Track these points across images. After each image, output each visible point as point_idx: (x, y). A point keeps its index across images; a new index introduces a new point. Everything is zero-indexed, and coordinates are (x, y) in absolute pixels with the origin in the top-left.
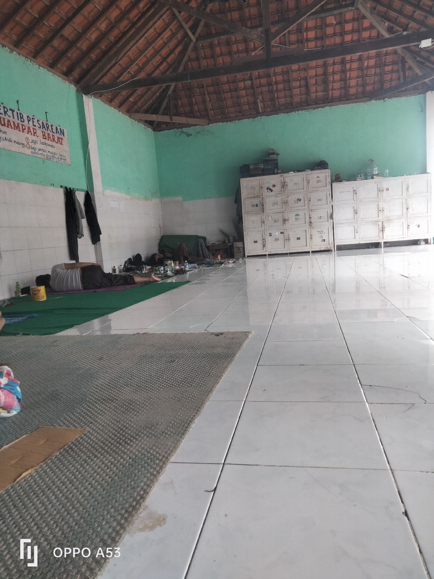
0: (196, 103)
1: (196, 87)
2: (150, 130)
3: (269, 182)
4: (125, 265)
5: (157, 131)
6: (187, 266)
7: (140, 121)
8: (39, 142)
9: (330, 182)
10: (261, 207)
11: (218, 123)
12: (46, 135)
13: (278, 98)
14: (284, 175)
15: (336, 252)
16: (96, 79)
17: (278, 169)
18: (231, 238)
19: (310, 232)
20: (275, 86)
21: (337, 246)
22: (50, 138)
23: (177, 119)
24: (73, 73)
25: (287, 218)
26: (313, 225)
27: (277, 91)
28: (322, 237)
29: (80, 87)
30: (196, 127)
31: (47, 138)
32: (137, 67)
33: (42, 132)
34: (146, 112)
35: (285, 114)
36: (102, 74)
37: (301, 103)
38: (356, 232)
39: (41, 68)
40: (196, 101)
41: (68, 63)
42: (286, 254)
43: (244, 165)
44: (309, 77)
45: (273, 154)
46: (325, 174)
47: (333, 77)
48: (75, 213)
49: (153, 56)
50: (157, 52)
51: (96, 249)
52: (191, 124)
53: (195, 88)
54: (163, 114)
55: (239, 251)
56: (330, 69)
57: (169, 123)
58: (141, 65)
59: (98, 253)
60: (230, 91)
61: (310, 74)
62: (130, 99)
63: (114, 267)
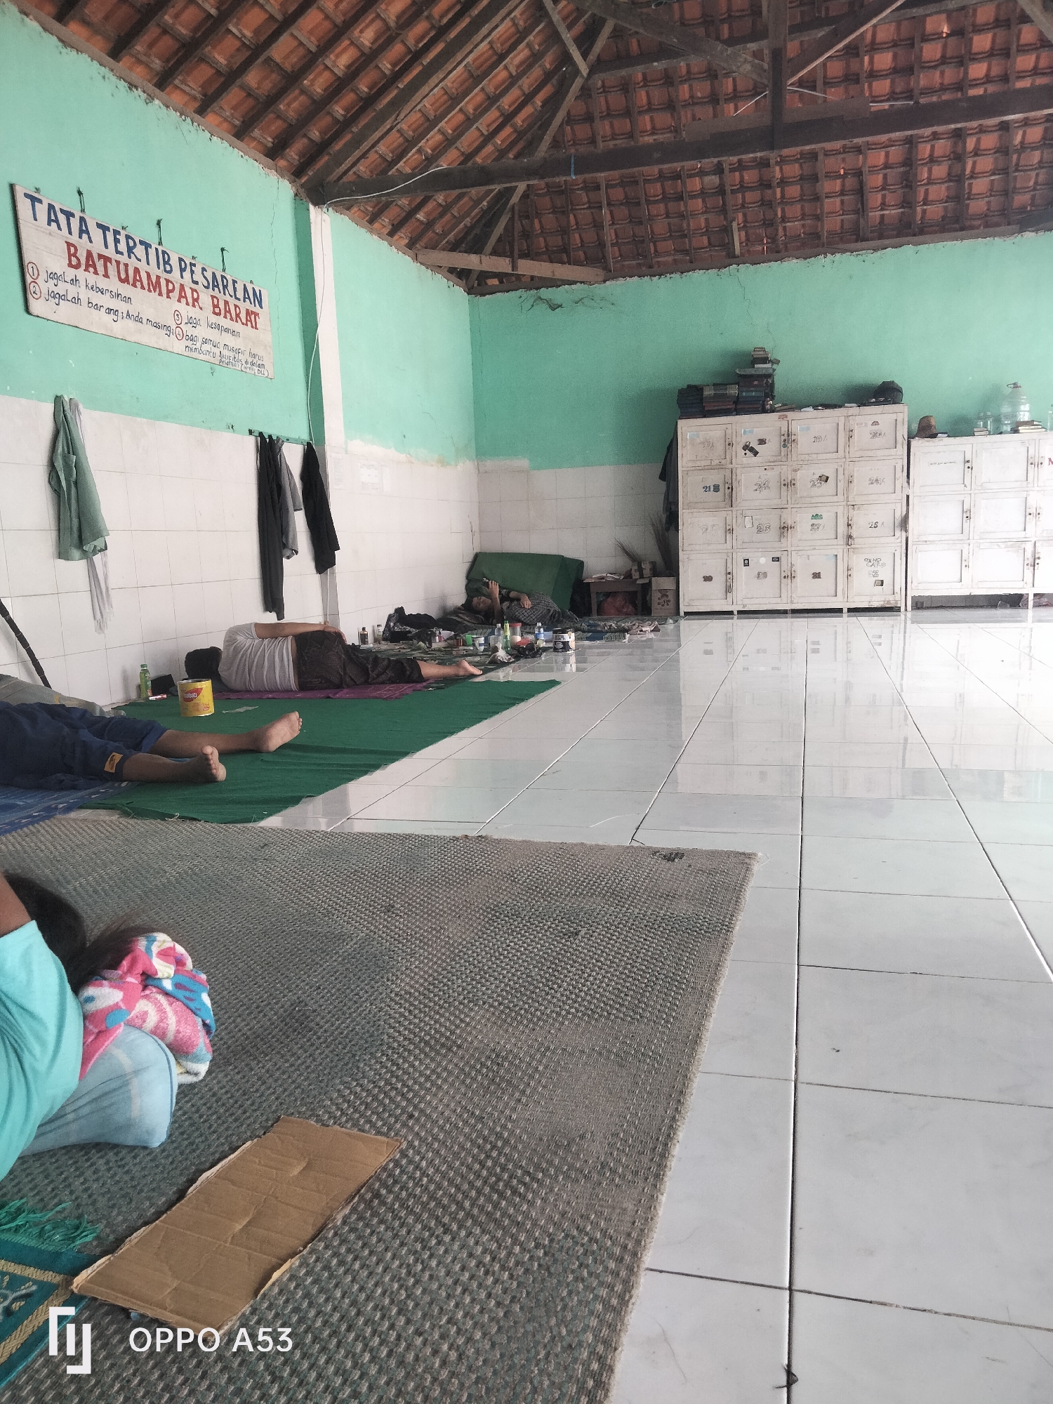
0: (578, 228)
1: (582, 189)
2: (459, 292)
3: (751, 432)
4: (387, 625)
5: (476, 294)
6: (542, 637)
7: (436, 268)
8: (203, 322)
9: (906, 437)
10: (726, 491)
11: (628, 279)
12: (222, 305)
13: (784, 219)
14: (790, 415)
15: (909, 614)
16: (344, 167)
17: (773, 398)
18: (647, 568)
19: (846, 559)
20: (778, 190)
21: (913, 598)
22: (230, 312)
23: (527, 267)
24: (288, 150)
25: (790, 523)
26: (857, 542)
27: (784, 201)
28: (876, 574)
29: (302, 186)
30: (573, 287)
31: (223, 312)
32: (439, 137)
33: (213, 297)
34: (454, 247)
35: (798, 261)
36: (357, 153)
37: (842, 233)
38: (963, 566)
39: (215, 138)
40: (577, 223)
41: (277, 126)
42: (784, 612)
43: (689, 386)
44: (867, 169)
45: (765, 360)
46: (894, 416)
47: (930, 171)
48: (279, 499)
49: (481, 111)
50: (492, 100)
51: (323, 585)
52: (562, 280)
53: (578, 189)
54: (495, 253)
55: (665, 598)
56: (924, 150)
57: (507, 274)
58: (450, 131)
59: (329, 596)
60: (665, 198)
61: (870, 161)
62: (418, 216)
63: (364, 629)
